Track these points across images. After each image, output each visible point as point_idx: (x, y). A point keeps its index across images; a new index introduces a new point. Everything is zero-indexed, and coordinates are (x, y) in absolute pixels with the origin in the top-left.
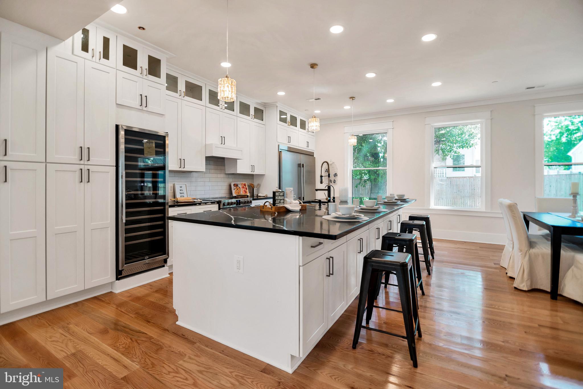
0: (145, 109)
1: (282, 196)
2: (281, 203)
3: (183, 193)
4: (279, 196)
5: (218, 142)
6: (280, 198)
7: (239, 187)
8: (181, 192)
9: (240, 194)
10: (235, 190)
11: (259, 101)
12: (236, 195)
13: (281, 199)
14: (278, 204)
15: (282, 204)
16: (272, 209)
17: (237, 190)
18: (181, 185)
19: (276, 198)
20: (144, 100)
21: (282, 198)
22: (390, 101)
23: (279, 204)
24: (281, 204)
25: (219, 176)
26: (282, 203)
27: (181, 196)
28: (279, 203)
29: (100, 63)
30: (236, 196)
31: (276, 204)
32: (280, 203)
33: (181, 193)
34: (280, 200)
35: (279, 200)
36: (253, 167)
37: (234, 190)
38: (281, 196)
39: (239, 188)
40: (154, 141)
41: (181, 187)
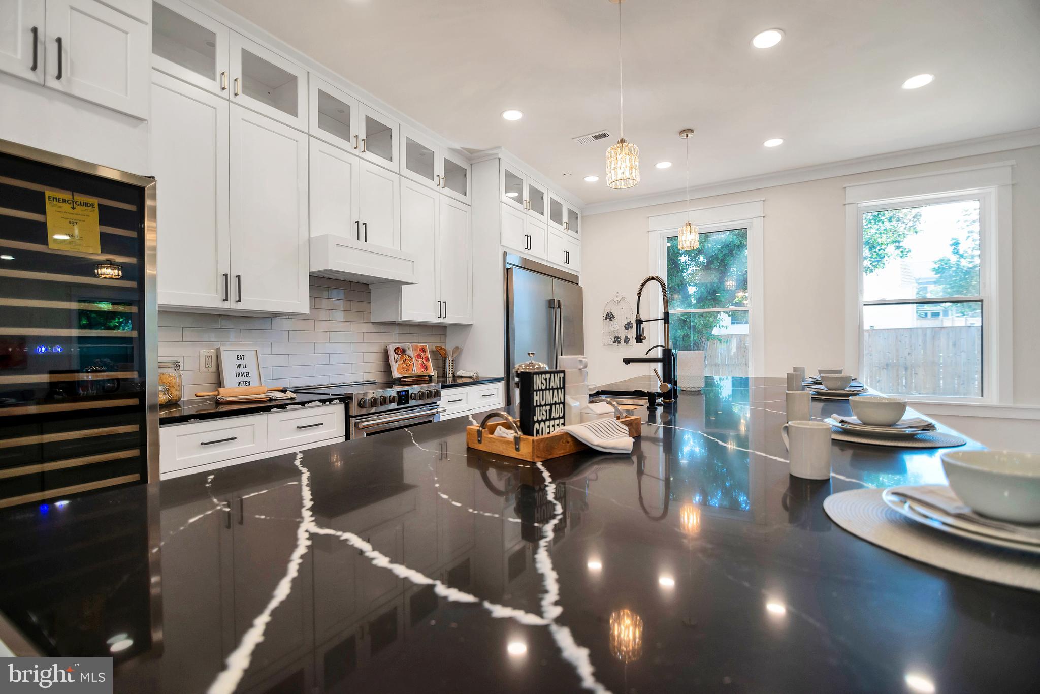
1: (557, 389)
2: (554, 419)
3: (246, 374)
4: (546, 389)
5: (347, 233)
6: (549, 397)
7: (409, 356)
8: (241, 371)
9: (410, 372)
10: (398, 363)
11: (457, 146)
12: (400, 376)
13: (556, 404)
14: (542, 424)
15: (557, 422)
16: (518, 449)
17: (404, 362)
18: (240, 353)
19: (536, 398)
21: (556, 399)
22: (773, 143)
23: (547, 423)
24: (552, 422)
25: (356, 327)
26: (559, 418)
27: (240, 384)
28: (546, 420)
30: (400, 378)
31: (537, 425)
32: (550, 419)
33: (239, 375)
34: (551, 405)
35: (546, 405)
36: (443, 305)
37: (396, 362)
38: (553, 389)
39: (407, 358)
40: (95, 201)
41: (240, 357)
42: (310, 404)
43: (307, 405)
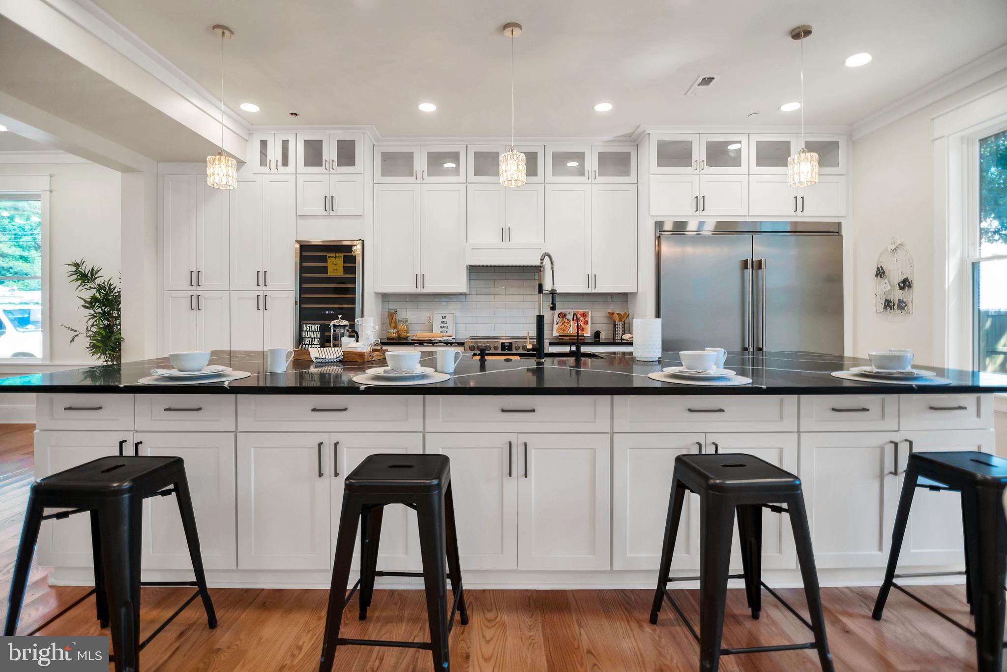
0: (332, 213)
2: (314, 344)
3: (446, 327)
4: (309, 331)
6: (311, 334)
7: (568, 320)
8: (443, 325)
9: (566, 332)
10: (558, 325)
13: (315, 338)
14: (307, 345)
15: (316, 346)
17: (563, 324)
18: (444, 315)
19: (304, 334)
20: (329, 203)
23: (310, 346)
24: (313, 346)
25: (527, 298)
26: (317, 344)
27: (442, 332)
28: (309, 344)
29: (278, 173)
31: (304, 346)
32: (312, 344)
33: (442, 327)
34: (312, 338)
35: (309, 338)
36: (593, 277)
37: (557, 324)
38: (313, 331)
39: (566, 321)
40: (341, 254)
41: (444, 317)
42: (438, 344)
43: (435, 344)
